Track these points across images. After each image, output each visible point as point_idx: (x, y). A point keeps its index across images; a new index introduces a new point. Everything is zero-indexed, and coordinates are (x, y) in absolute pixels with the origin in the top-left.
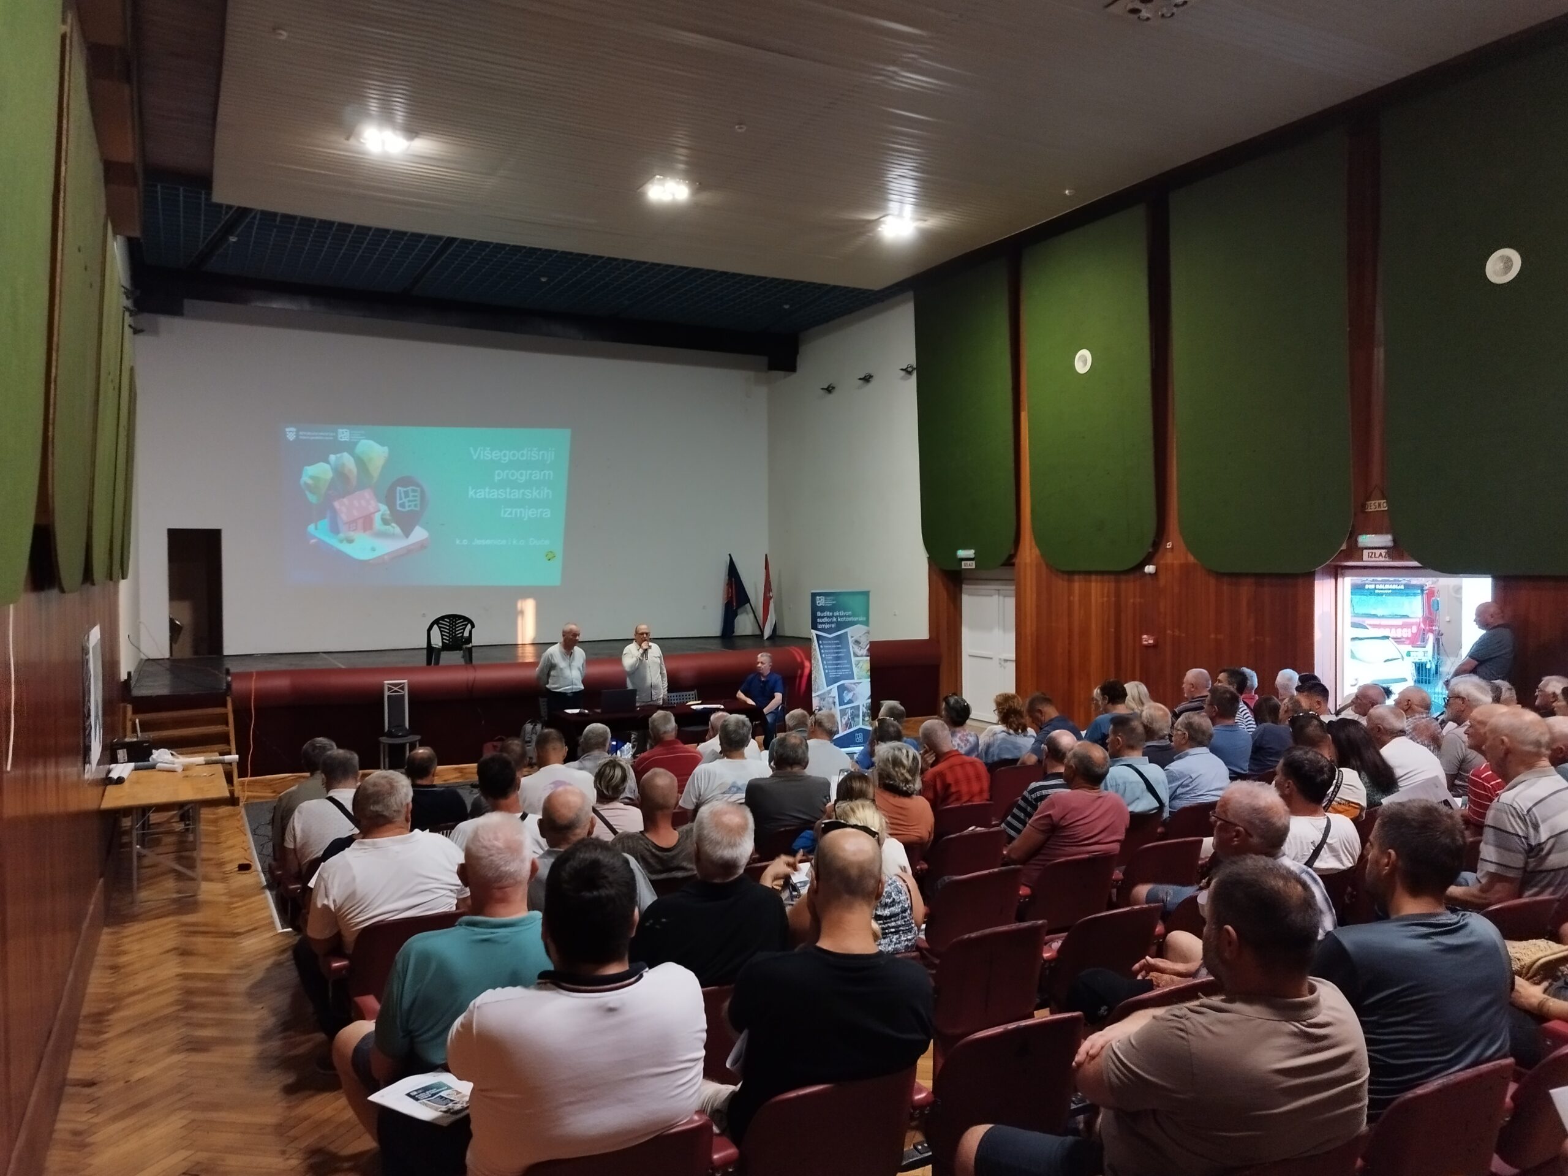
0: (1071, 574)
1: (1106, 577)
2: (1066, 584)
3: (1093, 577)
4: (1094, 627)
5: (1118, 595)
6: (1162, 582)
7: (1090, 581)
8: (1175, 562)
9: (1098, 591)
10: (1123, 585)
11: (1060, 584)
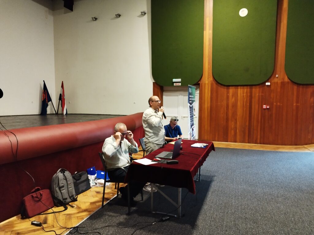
0: (228, 86)
1: (245, 87)
2: (225, 90)
3: (239, 87)
4: (239, 104)
5: (251, 93)
6: (272, 88)
7: (238, 89)
8: (278, 81)
9: (241, 92)
10: (254, 90)
11: (223, 90)
